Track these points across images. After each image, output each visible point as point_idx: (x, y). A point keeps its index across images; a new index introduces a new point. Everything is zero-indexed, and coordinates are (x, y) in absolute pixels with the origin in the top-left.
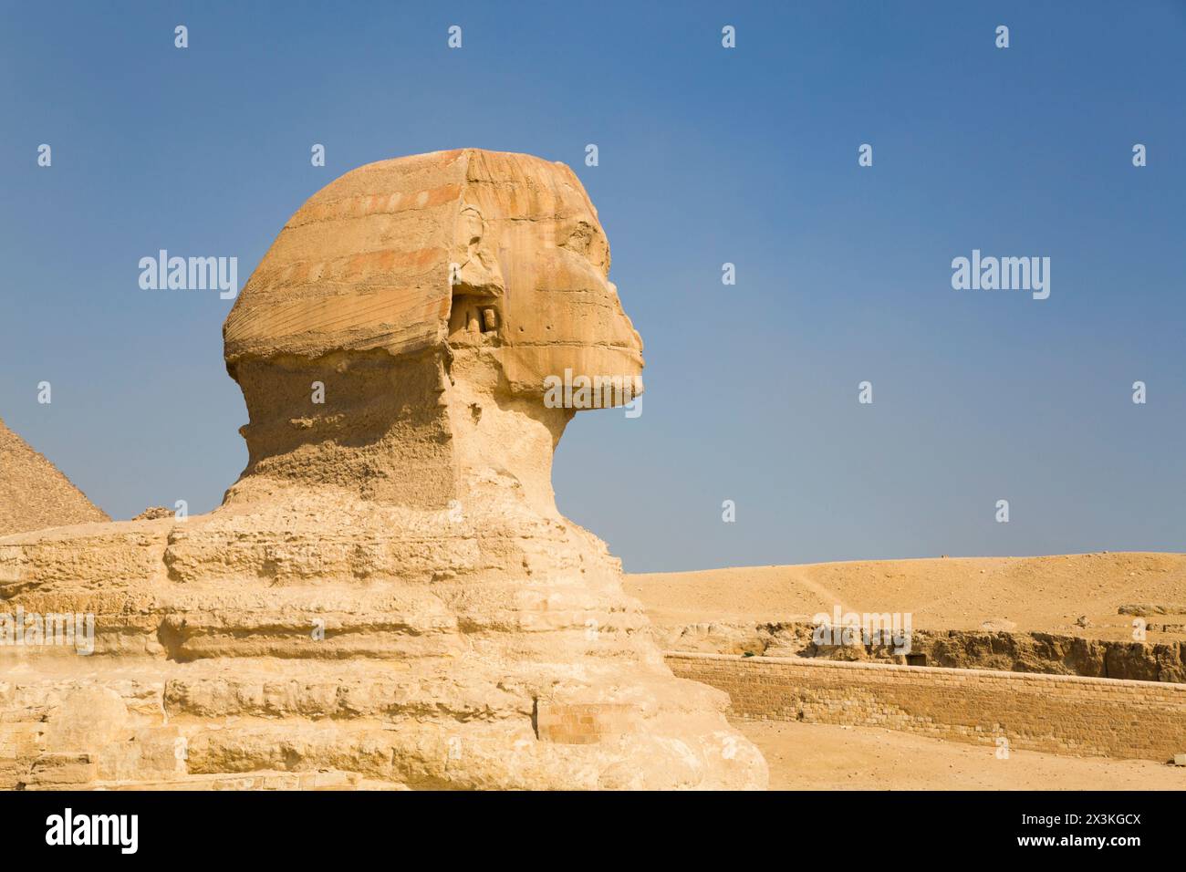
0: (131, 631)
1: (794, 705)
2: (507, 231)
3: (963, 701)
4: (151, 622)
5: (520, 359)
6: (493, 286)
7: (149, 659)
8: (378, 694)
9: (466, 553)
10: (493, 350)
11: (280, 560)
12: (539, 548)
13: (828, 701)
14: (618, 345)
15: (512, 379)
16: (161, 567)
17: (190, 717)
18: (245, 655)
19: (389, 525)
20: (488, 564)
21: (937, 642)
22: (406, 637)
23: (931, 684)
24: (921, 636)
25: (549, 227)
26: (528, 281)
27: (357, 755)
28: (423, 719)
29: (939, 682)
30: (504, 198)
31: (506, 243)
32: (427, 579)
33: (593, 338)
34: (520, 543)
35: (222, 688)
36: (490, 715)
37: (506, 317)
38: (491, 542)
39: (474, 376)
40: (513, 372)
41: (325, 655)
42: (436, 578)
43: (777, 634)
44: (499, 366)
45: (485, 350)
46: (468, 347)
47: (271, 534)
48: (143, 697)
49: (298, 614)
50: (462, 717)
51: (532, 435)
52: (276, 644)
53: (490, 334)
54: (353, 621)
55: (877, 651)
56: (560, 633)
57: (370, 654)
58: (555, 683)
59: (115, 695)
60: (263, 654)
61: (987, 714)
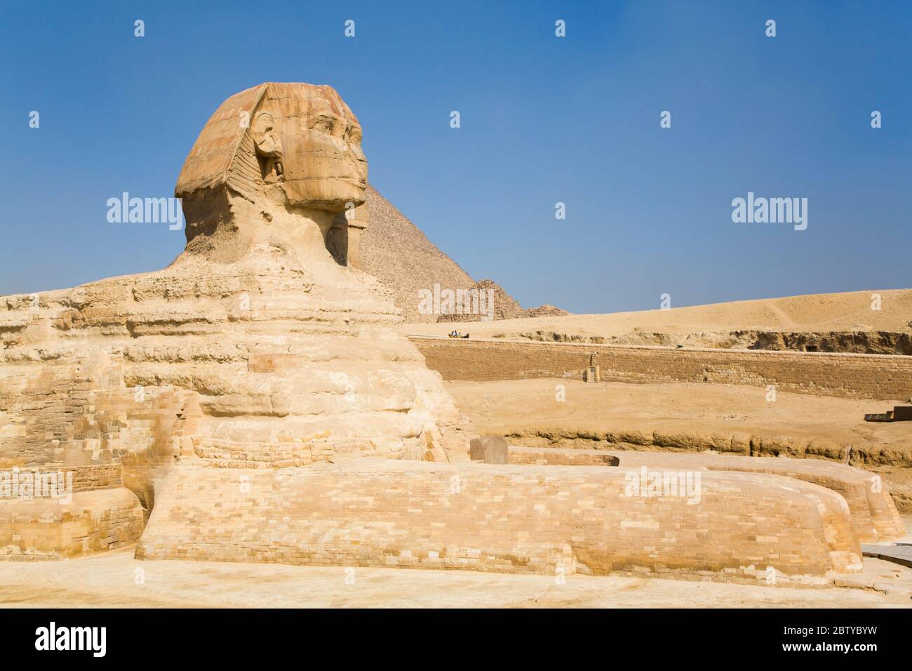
0: (117, 324)
1: (702, 374)
2: (284, 123)
3: (793, 369)
4: (123, 320)
5: (293, 189)
6: (277, 152)
7: (124, 337)
8: (191, 350)
9: (234, 285)
10: (282, 184)
11: (168, 290)
12: (268, 280)
13: (720, 371)
14: (343, 177)
15: (290, 198)
16: (130, 294)
17: (131, 362)
18: (152, 334)
19: (210, 272)
20: (244, 289)
21: (823, 339)
22: (207, 324)
23: (776, 360)
24: (814, 335)
25: (304, 119)
26: (292, 148)
27: (179, 378)
28: (206, 362)
29: (781, 359)
30: (284, 107)
31: (284, 129)
32: (220, 297)
33: (326, 174)
34: (257, 278)
35: (141, 349)
36: (230, 360)
37: (285, 167)
38: (244, 278)
39: (276, 198)
40: (290, 194)
41: (178, 334)
42: (223, 296)
43: (740, 337)
44: (284, 192)
45: (278, 184)
46: (272, 183)
47: (168, 278)
48: (116, 354)
49: (168, 315)
50: (220, 361)
51: (305, 225)
52: (162, 329)
53: (281, 176)
54: (187, 317)
55: (791, 345)
56: (273, 321)
57: (193, 333)
58: (257, 344)
59: (105, 352)
60: (158, 334)
61: (806, 376)
